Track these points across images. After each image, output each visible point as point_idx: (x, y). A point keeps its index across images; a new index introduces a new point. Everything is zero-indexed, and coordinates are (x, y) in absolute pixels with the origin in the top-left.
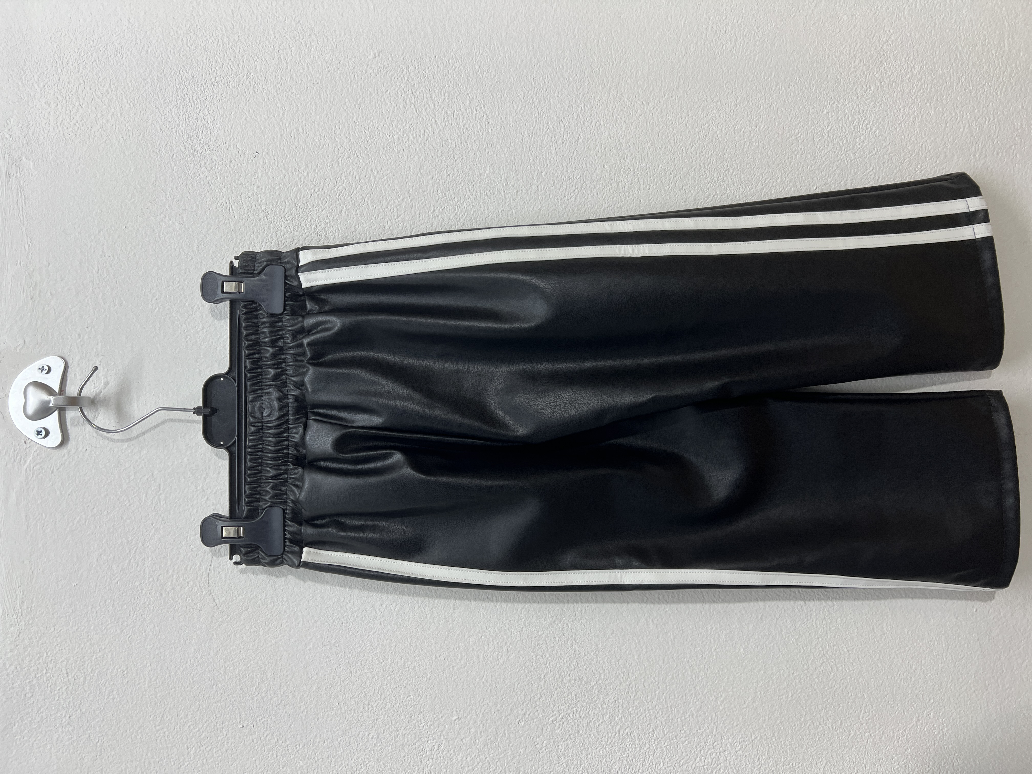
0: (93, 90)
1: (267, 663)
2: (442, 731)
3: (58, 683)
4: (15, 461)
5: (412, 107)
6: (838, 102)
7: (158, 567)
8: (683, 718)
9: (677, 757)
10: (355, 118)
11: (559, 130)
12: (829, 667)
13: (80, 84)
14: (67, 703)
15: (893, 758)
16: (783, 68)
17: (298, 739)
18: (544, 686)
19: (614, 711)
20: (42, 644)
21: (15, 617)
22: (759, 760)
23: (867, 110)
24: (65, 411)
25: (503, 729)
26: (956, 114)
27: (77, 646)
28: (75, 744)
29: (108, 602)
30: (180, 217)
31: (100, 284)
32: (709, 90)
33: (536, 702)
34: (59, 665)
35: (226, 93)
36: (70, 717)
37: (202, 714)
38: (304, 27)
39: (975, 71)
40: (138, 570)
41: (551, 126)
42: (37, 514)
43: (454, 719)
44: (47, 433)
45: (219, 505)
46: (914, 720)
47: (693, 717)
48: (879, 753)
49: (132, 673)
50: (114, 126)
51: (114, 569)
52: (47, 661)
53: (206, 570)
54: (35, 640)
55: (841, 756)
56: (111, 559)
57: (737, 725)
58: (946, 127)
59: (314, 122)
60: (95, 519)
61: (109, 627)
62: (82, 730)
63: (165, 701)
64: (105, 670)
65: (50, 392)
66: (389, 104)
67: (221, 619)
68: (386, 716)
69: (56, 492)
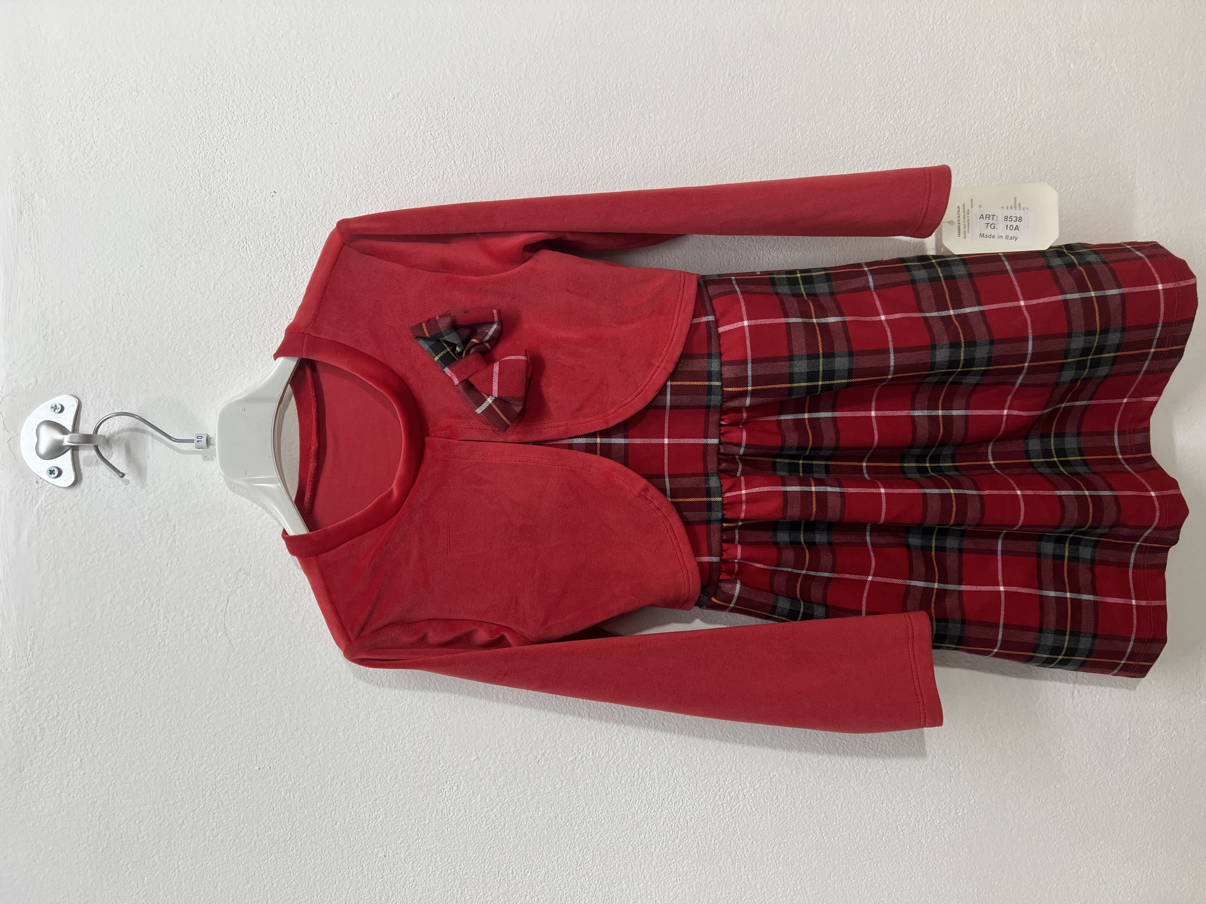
0: (108, 127)
1: (283, 704)
2: (461, 772)
3: (69, 725)
4: (26, 501)
5: (432, 147)
6: (853, 148)
7: (173, 608)
8: (702, 757)
9: (697, 796)
10: (374, 158)
11: (577, 174)
13: (94, 121)
14: (79, 747)
16: (799, 114)
17: (315, 781)
18: (563, 725)
19: (633, 749)
20: (54, 686)
21: (25, 658)
22: (777, 798)
23: (881, 156)
24: (78, 450)
25: (522, 769)
26: (968, 161)
27: (90, 688)
28: (86, 788)
29: (121, 643)
30: (197, 256)
31: (115, 323)
32: (727, 134)
33: (555, 741)
34: (70, 708)
35: (244, 132)
36: (81, 760)
37: (218, 755)
38: (322, 68)
40: (153, 610)
41: (570, 169)
42: (49, 554)
43: (472, 759)
44: (60, 473)
45: (235, 546)
48: (895, 790)
49: (146, 716)
51: (128, 609)
52: (59, 703)
54: (45, 682)
55: (858, 793)
56: (125, 599)
57: (756, 764)
59: (333, 163)
60: (108, 560)
61: (122, 668)
62: (93, 774)
63: (180, 743)
64: (118, 712)
65: (62, 430)
66: (408, 145)
67: (237, 661)
68: (405, 757)
69: (68, 532)
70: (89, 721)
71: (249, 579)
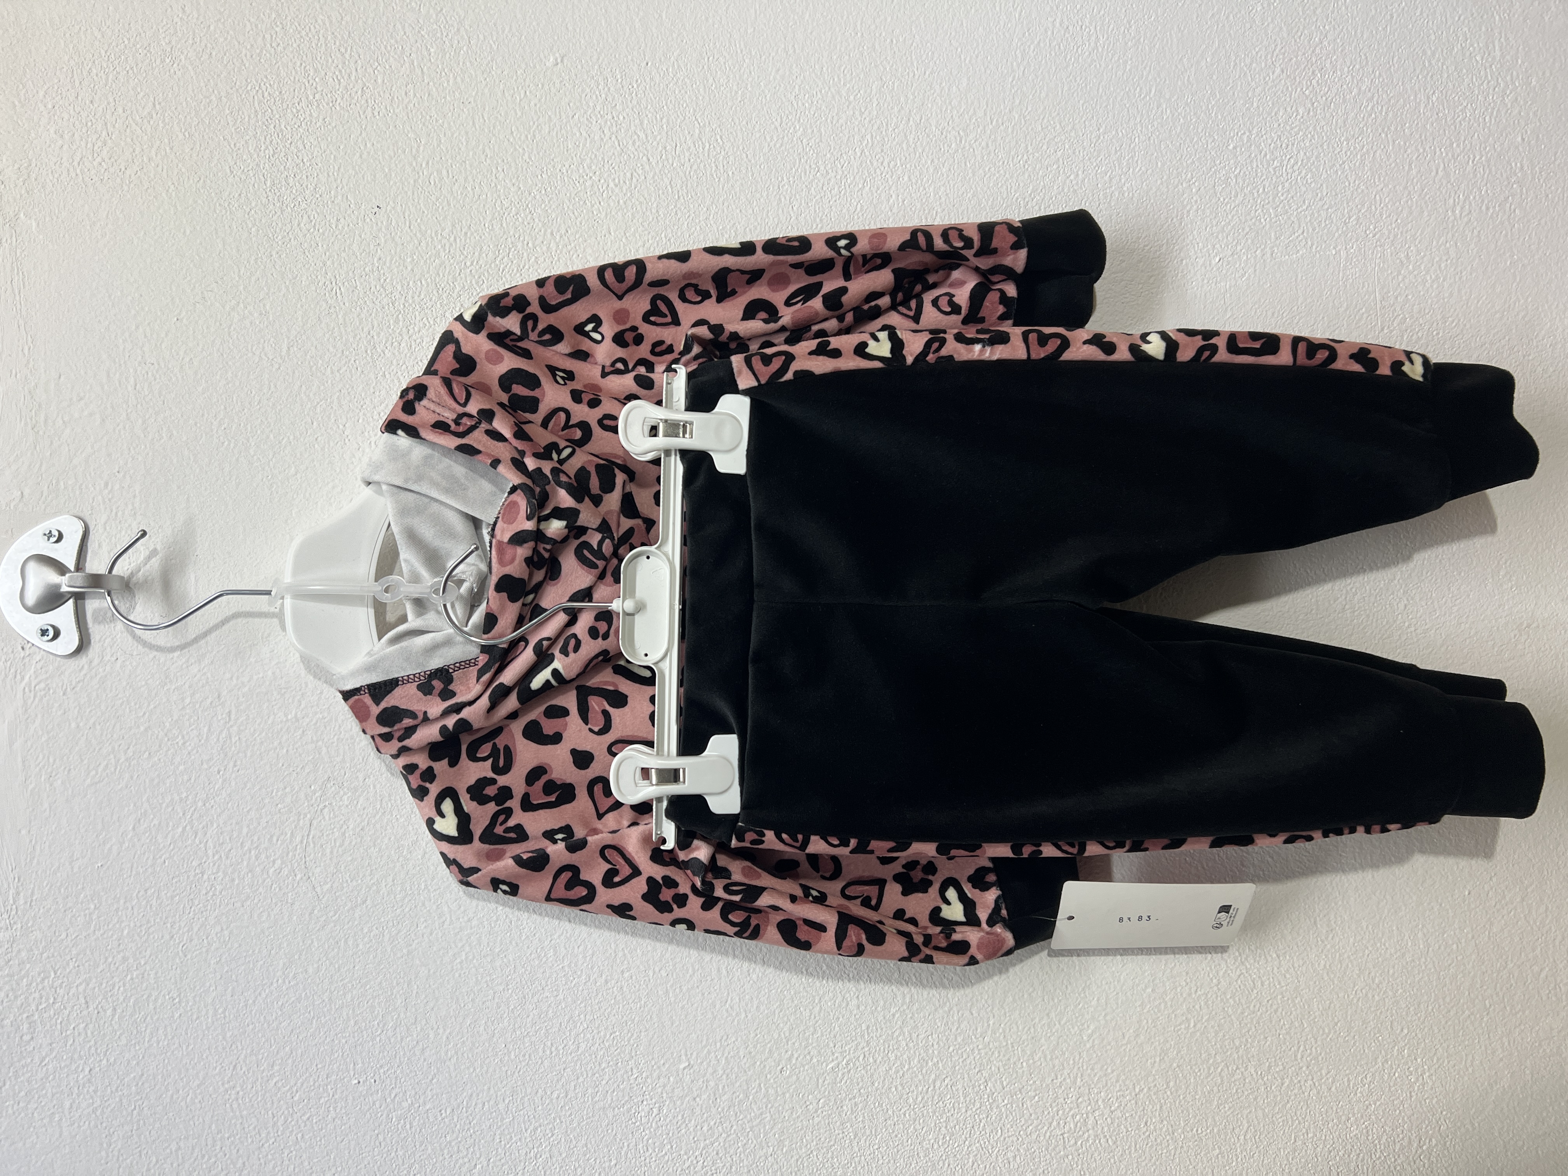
0: (129, 112)
1: (395, 984)
2: (664, 1086)
3: (71, 1017)
4: (6, 676)
5: (613, 138)
6: (1250, 132)
7: (227, 838)
8: (1031, 1061)
9: (1023, 1122)
10: (526, 155)
11: (833, 175)
12: (1250, 982)
13: (109, 103)
14: (87, 1050)
15: (1349, 1119)
16: (1168, 81)
17: (444, 1101)
18: (819, 1015)
19: (926, 1051)
20: (48, 957)
21: (5, 916)
22: (1146, 1123)
23: (1293, 145)
24: (84, 599)
25: (757, 1081)
26: (1424, 149)
27: (102, 961)
28: (98, 1113)
29: (149, 892)
30: (261, 305)
31: (139, 406)
32: (1059, 114)
33: (807, 1040)
34: (73, 991)
35: (331, 118)
36: (90, 1070)
37: (296, 1063)
38: (448, 18)
39: (1451, 87)
40: (197, 841)
41: (822, 168)
42: (41, 756)
43: (682, 1066)
44: (57, 634)
45: (320, 743)
46: (1379, 1060)
47: (1046, 1060)
48: (1327, 1111)
49: (188, 1002)
50: (160, 167)
51: (160, 841)
52: (55, 984)
53: (302, 842)
54: (36, 953)
55: (1270, 1116)
56: (154, 826)
57: (1112, 1072)
58: (1410, 168)
59: (465, 162)
60: (130, 764)
61: (151, 930)
62: (109, 1091)
63: (239, 1044)
64: (145, 997)
65: (61, 569)
66: (578, 134)
67: (324, 918)
68: (579, 1064)
69: (70, 725)
70: (101, 1010)
71: (342, 793)
